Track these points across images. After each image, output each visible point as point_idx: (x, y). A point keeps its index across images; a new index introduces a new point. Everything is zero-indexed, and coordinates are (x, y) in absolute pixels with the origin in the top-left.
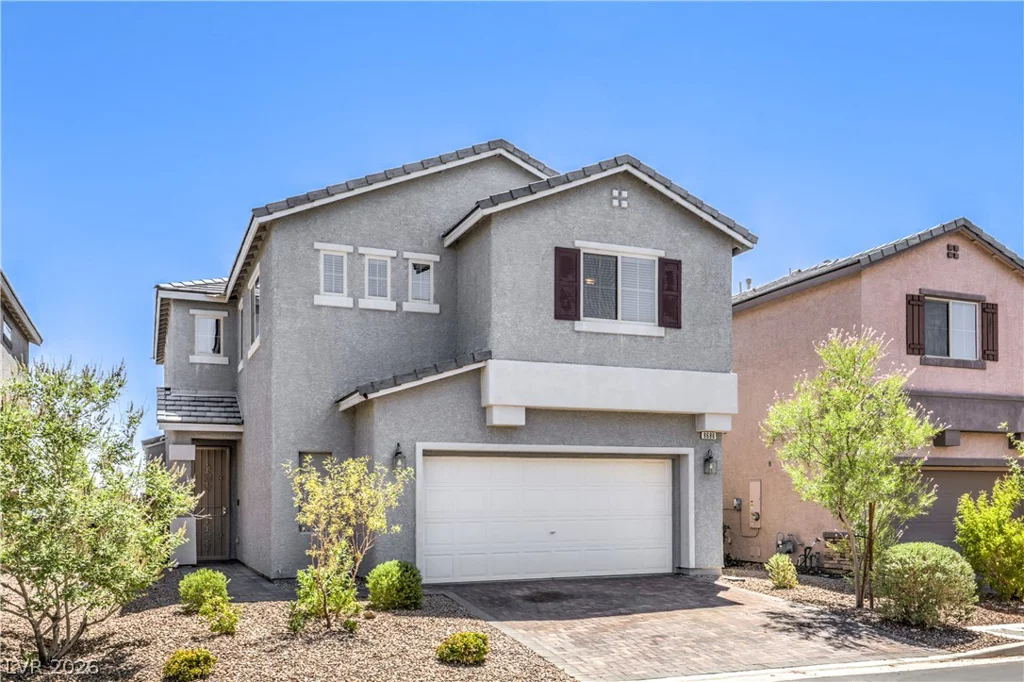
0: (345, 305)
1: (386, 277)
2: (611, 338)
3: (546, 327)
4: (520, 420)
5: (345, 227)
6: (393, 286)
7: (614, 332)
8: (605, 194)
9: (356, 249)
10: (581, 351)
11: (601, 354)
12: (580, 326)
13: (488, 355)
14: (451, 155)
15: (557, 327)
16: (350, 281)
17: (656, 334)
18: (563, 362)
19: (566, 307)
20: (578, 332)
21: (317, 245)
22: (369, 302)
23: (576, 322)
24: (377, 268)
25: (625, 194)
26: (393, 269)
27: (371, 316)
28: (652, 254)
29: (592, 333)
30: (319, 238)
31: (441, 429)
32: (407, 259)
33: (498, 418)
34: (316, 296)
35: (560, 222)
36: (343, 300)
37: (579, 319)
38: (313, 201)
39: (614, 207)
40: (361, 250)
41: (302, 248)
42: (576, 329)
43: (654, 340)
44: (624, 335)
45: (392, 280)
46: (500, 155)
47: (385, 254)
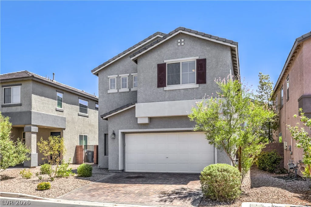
0: (115, 92)
1: (126, 82)
2: (178, 91)
3: (154, 91)
4: (146, 121)
5: (116, 70)
6: (128, 84)
7: (179, 89)
8: (176, 42)
9: (118, 76)
10: (167, 97)
11: (174, 97)
12: (166, 88)
13: (136, 102)
14: (142, 42)
15: (158, 90)
16: (117, 85)
17: (195, 87)
18: (160, 101)
19: (161, 83)
20: (166, 91)
21: (109, 77)
22: (122, 90)
23: (165, 88)
24: (124, 80)
25: (183, 40)
26: (128, 79)
27: (123, 94)
28: (193, 59)
29: (170, 90)
30: (109, 75)
31: (126, 126)
32: (132, 76)
33: (140, 121)
34: (108, 91)
35: (159, 56)
36: (115, 91)
37: (166, 86)
38: (105, 65)
39: (179, 46)
40: (120, 76)
41: (105, 78)
42: (165, 90)
43: (195, 89)
44: (182, 89)
45: (128, 82)
46: (158, 37)
47: (126, 75)
